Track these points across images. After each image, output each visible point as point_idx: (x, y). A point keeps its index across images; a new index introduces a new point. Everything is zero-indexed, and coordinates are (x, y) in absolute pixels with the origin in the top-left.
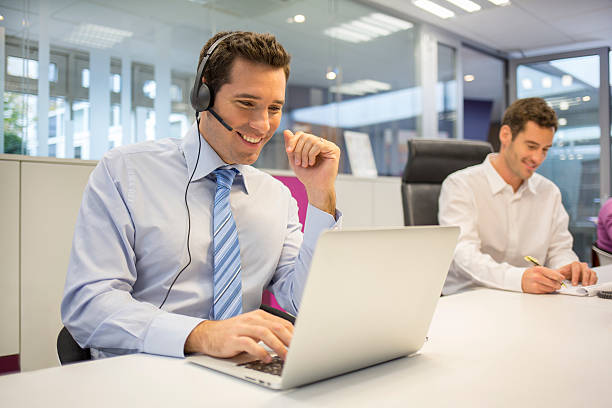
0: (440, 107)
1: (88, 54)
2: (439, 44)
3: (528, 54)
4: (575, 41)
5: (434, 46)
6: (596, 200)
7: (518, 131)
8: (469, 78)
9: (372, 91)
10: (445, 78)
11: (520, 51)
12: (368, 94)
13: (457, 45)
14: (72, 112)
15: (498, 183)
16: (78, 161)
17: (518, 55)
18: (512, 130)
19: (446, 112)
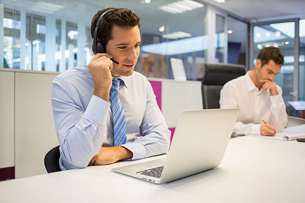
0: (216, 46)
1: (45, 17)
2: (217, 15)
3: (260, 20)
4: (282, 15)
5: (214, 16)
6: (291, 93)
7: (265, 63)
8: (230, 32)
9: (182, 37)
10: (219, 32)
11: (256, 19)
12: (179, 39)
13: (225, 16)
14: (32, 45)
15: (252, 86)
16: (43, 72)
17: (254, 21)
18: (262, 62)
19: (218, 48)
